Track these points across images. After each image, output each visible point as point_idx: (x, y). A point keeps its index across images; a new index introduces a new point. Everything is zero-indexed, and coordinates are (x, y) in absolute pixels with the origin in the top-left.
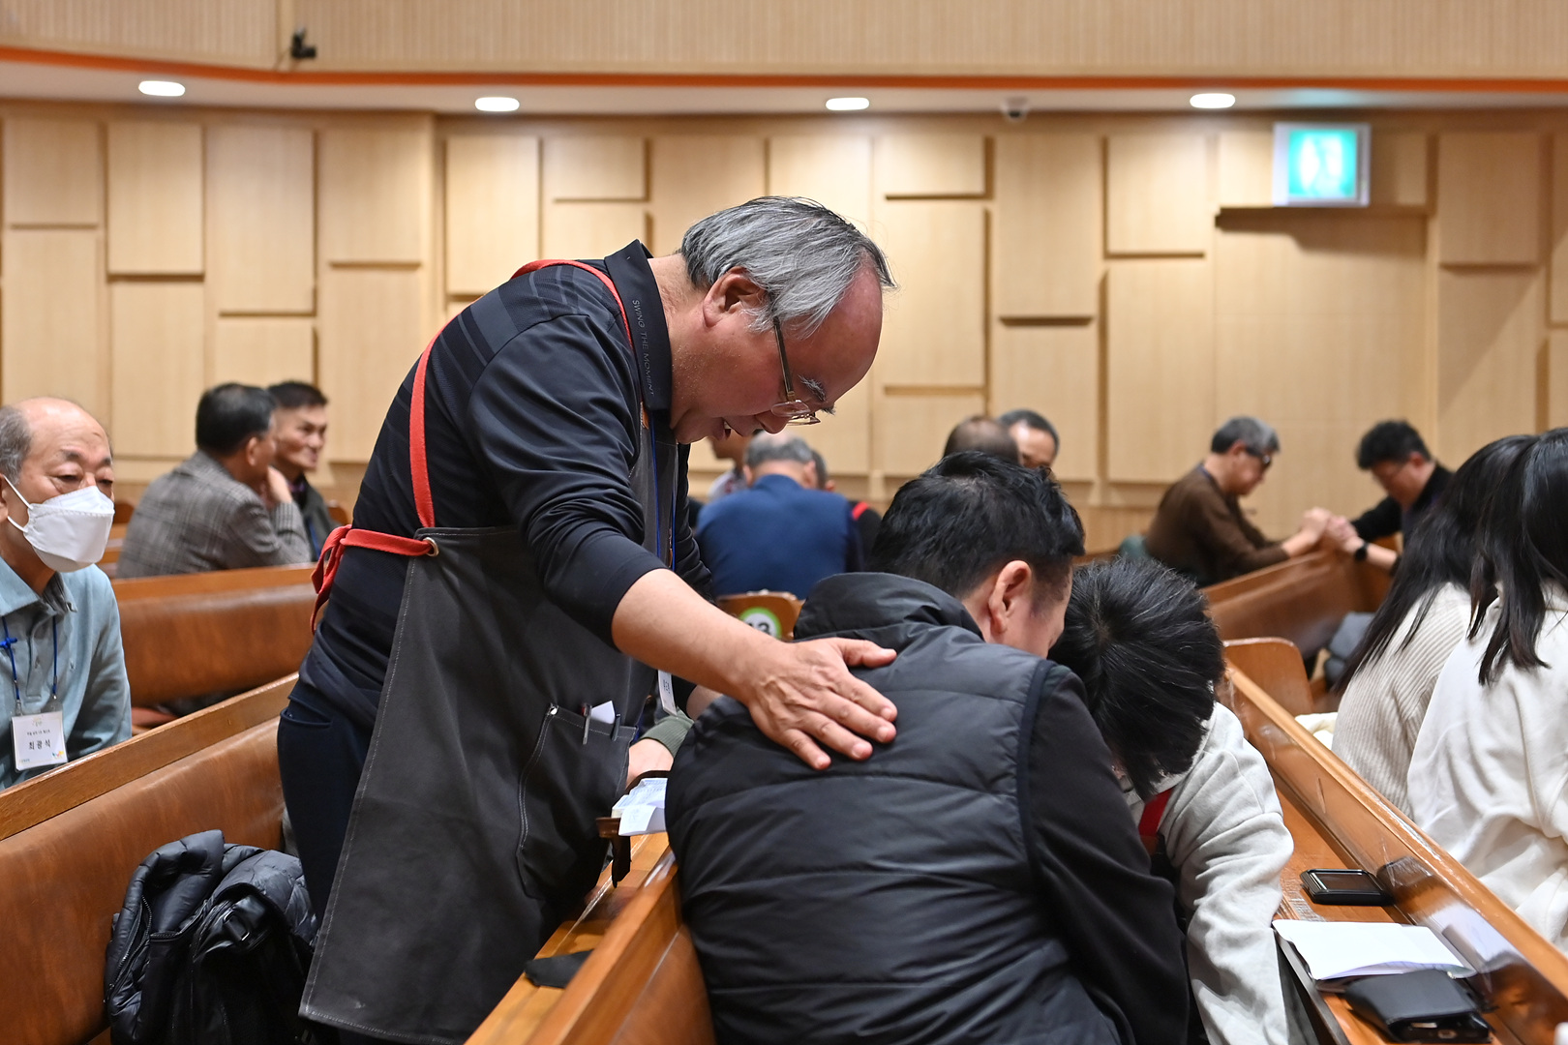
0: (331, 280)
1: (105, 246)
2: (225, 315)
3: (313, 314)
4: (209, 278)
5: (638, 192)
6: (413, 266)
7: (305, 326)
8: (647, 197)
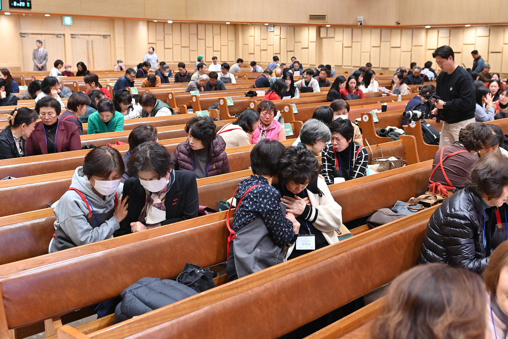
0: (413, 47)
1: (390, 44)
2: (403, 52)
3: (411, 51)
4: (401, 47)
5: (449, 36)
6: (422, 46)
7: (410, 53)
8: (450, 37)
